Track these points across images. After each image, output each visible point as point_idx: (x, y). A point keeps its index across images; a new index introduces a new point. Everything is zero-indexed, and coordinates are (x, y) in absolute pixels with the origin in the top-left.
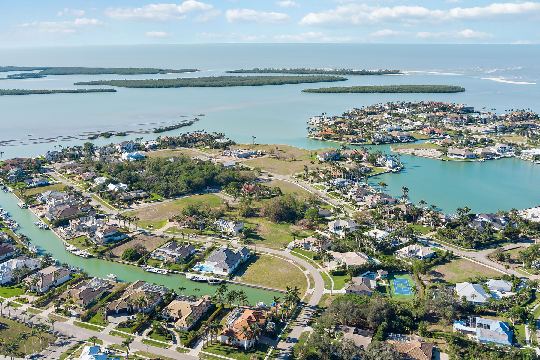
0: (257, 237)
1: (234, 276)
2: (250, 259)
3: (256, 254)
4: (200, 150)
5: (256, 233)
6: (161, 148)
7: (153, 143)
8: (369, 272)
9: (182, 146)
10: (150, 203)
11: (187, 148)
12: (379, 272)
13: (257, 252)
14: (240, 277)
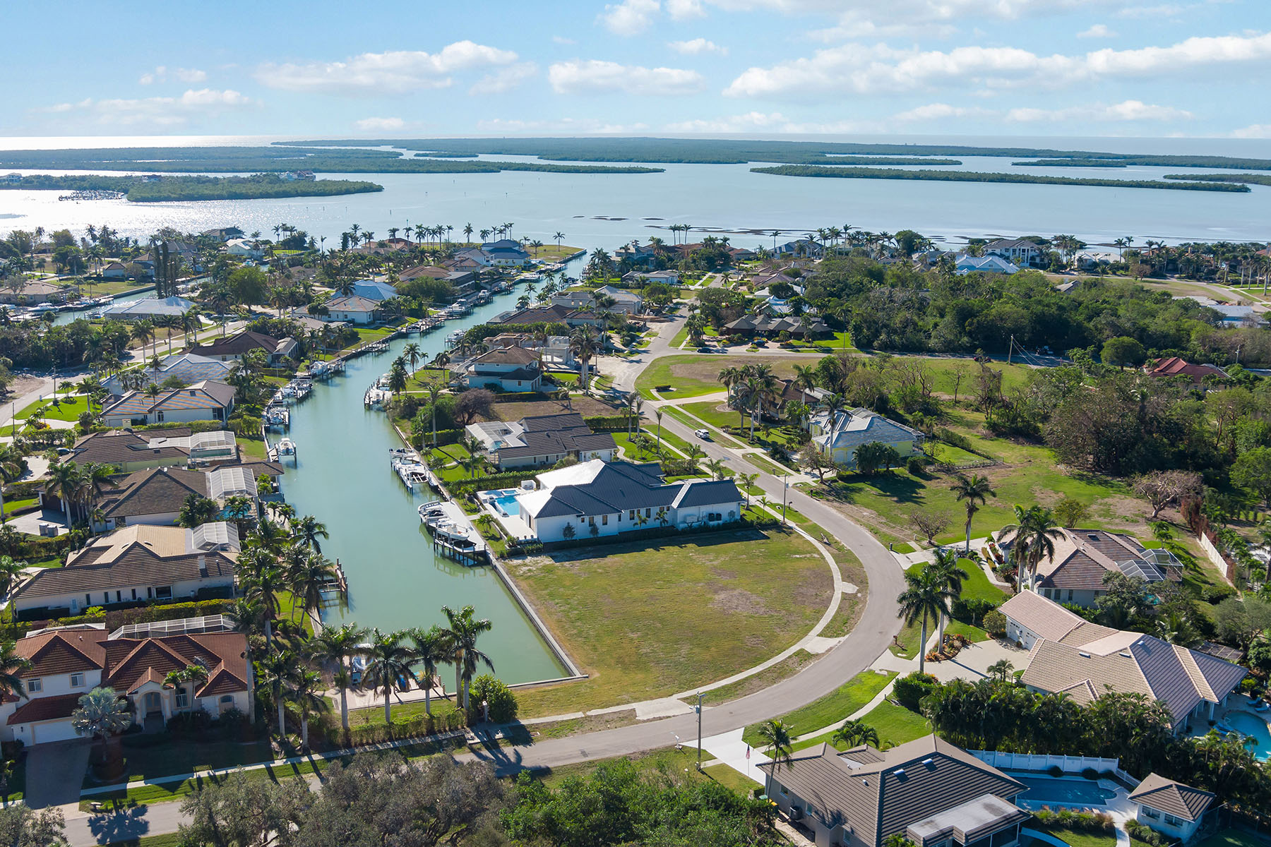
0: (903, 491)
1: (537, 553)
2: (718, 528)
3: (776, 526)
4: (1234, 291)
5: (929, 478)
6: (1114, 273)
7: (1098, 257)
8: (1112, 765)
9: (1191, 277)
10: (798, 351)
11: (1203, 284)
12: (1154, 781)
13: (790, 523)
14: (553, 562)
